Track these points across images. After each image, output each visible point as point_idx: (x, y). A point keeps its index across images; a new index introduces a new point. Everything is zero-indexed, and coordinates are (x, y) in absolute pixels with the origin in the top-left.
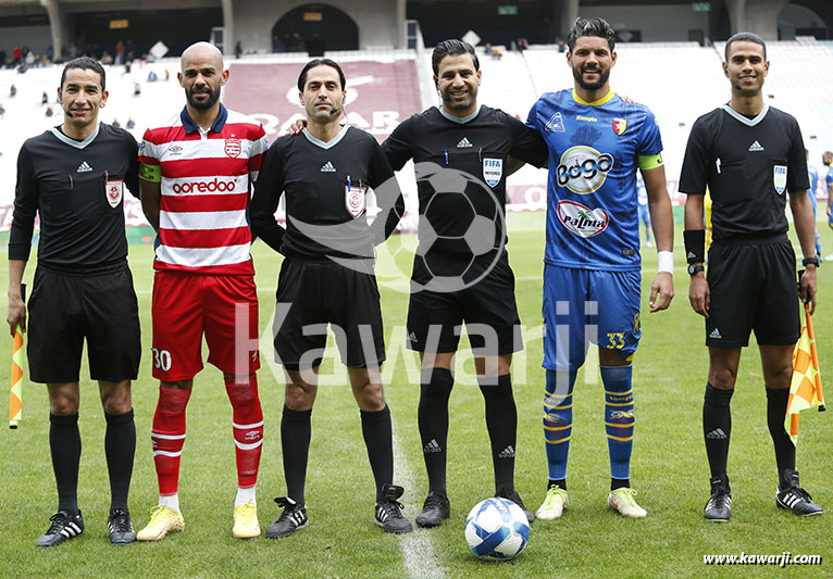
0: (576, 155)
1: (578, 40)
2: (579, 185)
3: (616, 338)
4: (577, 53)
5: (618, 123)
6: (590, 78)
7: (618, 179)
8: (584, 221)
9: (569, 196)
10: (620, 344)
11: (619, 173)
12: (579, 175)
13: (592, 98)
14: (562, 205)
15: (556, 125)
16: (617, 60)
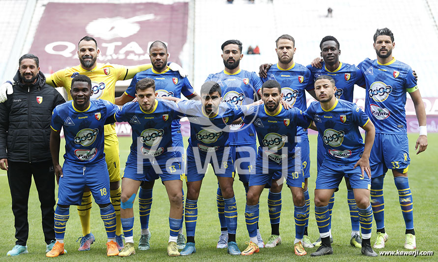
0: (376, 85)
1: (378, 37)
2: (377, 98)
3: (395, 164)
4: (378, 43)
5: (396, 72)
6: (383, 53)
7: (394, 97)
8: (380, 113)
9: (373, 102)
10: (397, 166)
11: (395, 94)
12: (378, 93)
13: (384, 62)
14: (371, 106)
15: (370, 72)
16: (395, 46)
